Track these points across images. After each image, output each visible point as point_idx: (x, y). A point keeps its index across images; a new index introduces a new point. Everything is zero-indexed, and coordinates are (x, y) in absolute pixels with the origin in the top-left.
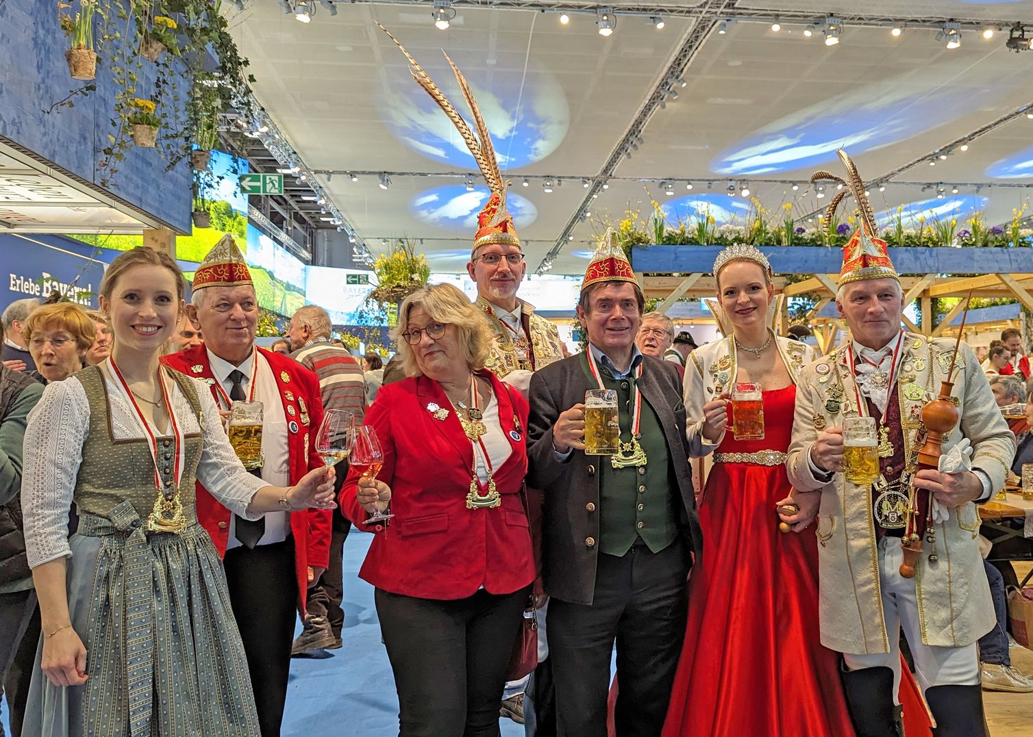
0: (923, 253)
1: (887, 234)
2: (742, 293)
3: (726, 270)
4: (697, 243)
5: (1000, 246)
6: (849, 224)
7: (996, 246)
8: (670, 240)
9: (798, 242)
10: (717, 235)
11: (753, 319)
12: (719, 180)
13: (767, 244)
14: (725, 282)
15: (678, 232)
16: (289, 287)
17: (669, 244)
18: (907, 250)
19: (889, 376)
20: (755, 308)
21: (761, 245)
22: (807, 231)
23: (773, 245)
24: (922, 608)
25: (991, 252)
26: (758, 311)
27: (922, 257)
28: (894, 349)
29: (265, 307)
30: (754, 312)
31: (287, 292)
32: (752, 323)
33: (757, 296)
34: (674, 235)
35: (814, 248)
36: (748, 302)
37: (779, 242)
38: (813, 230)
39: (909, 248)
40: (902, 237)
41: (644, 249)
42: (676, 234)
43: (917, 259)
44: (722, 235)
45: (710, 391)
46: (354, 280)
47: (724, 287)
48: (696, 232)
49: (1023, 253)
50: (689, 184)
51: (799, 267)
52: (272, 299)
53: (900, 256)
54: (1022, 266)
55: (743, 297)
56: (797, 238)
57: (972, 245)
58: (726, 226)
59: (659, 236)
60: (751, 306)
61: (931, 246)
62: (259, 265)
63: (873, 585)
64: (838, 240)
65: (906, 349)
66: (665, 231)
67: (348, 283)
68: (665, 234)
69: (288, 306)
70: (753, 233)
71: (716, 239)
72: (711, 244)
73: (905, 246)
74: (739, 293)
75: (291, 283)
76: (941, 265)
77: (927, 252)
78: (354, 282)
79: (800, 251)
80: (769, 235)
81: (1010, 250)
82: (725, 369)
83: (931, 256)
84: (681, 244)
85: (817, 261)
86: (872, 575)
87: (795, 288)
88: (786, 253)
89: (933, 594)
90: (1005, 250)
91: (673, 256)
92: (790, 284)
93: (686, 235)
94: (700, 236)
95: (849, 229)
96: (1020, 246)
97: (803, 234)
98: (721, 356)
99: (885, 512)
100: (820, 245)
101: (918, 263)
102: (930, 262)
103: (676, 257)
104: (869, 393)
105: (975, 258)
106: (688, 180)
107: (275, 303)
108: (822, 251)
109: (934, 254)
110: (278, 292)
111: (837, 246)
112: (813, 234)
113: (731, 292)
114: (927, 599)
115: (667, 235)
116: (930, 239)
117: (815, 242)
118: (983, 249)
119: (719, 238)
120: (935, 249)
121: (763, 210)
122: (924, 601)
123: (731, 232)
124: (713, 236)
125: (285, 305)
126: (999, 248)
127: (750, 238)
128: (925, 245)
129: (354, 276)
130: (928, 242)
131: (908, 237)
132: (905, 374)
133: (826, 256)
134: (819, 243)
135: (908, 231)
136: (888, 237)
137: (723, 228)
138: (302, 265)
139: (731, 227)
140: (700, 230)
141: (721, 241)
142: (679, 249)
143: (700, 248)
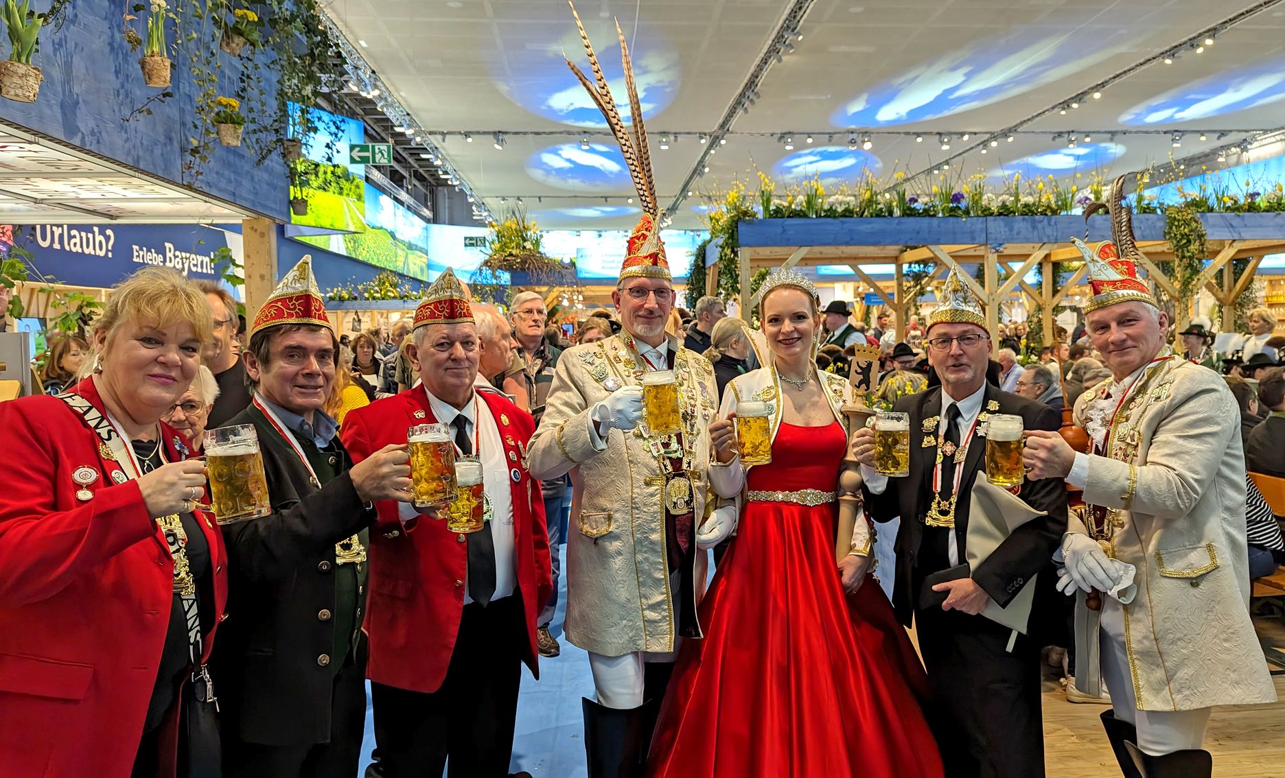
0: (1041, 222)
1: (1003, 202)
2: (787, 322)
3: (772, 296)
4: (805, 216)
6: (964, 192)
8: (778, 212)
9: (909, 212)
10: (826, 207)
11: (798, 350)
12: (840, 133)
13: (878, 216)
14: (769, 309)
15: (786, 204)
16: (411, 247)
17: (776, 217)
18: (1024, 219)
20: (799, 339)
21: (872, 216)
22: (919, 200)
23: (884, 216)
26: (803, 342)
27: (1040, 226)
29: (388, 268)
30: (799, 342)
31: (409, 252)
32: (797, 354)
33: (803, 326)
34: (781, 207)
35: (927, 218)
36: (793, 332)
37: (891, 213)
38: (926, 199)
39: (1026, 217)
40: (1019, 205)
41: (750, 223)
42: (784, 207)
43: (1034, 228)
44: (831, 207)
46: (471, 242)
47: (768, 314)
48: (804, 204)
49: (1147, 219)
50: (810, 137)
51: (911, 239)
52: (394, 259)
53: (1016, 226)
54: (1145, 233)
55: (787, 326)
56: (909, 208)
58: (835, 197)
59: (766, 209)
60: (796, 336)
61: (1049, 214)
62: (380, 226)
64: (952, 209)
66: (772, 203)
67: (466, 245)
68: (772, 207)
69: (411, 265)
70: (864, 204)
71: (825, 211)
72: (820, 216)
73: (1022, 215)
74: (784, 321)
75: (413, 242)
76: (1059, 234)
77: (1046, 220)
78: (472, 245)
79: (912, 222)
80: (879, 206)
82: (769, 400)
83: (1049, 224)
84: (789, 217)
85: (930, 232)
87: (910, 255)
88: (897, 224)
89: (1143, 653)
91: (780, 229)
92: (906, 251)
93: (793, 207)
94: (808, 208)
95: (964, 198)
96: (1145, 212)
97: (916, 204)
98: (764, 386)
100: (934, 216)
101: (1035, 233)
102: (1049, 231)
103: (783, 231)
105: (1096, 226)
106: (808, 134)
107: (398, 263)
108: (934, 220)
109: (1052, 222)
110: (400, 252)
111: (950, 216)
112: (926, 204)
113: (776, 320)
114: (1139, 660)
115: (774, 208)
116: (1049, 207)
117: (927, 213)
118: (1104, 217)
119: (829, 210)
120: (1054, 217)
121: (874, 180)
122: (1136, 662)
123: (840, 204)
124: (822, 208)
125: (408, 265)
127: (860, 210)
128: (1044, 213)
129: (471, 239)
130: (1046, 210)
131: (1026, 205)
133: (939, 226)
134: (932, 213)
135: (1026, 199)
136: (1004, 206)
137: (832, 199)
138: (423, 224)
139: (841, 198)
140: (809, 202)
141: (831, 213)
142: (787, 223)
143: (808, 221)
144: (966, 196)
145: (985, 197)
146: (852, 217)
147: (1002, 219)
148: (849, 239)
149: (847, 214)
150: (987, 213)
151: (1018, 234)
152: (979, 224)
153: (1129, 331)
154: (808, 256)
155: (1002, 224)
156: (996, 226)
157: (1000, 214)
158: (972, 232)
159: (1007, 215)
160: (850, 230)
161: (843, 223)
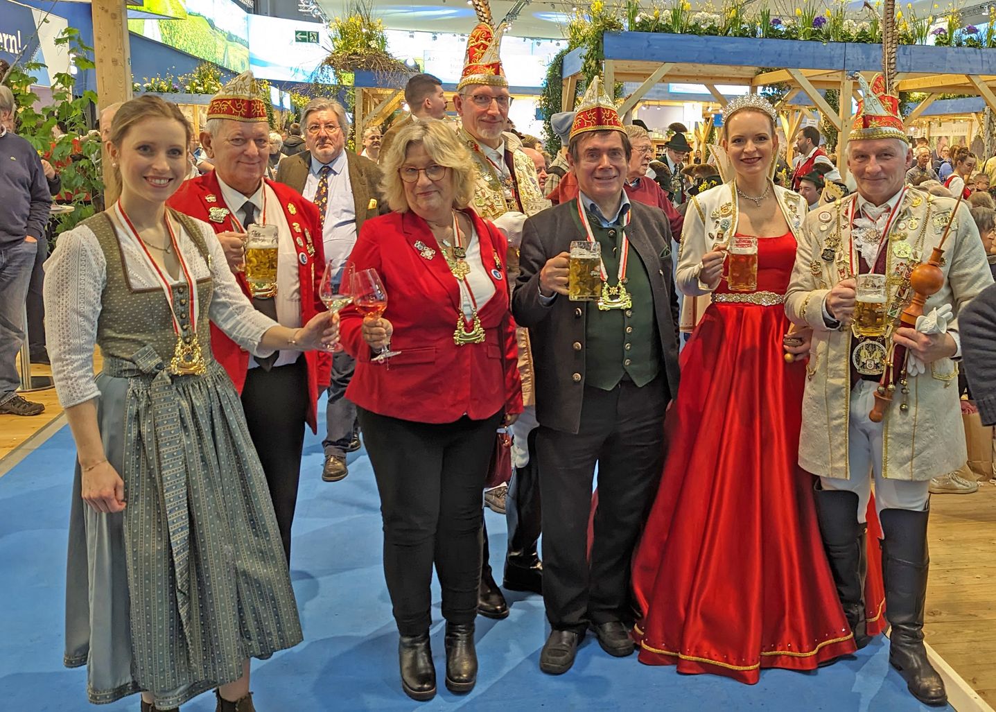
1: (863, 29)
2: (750, 142)
3: (736, 118)
4: (671, 31)
5: (973, 46)
6: (825, 17)
7: (970, 46)
8: (644, 26)
9: (772, 34)
10: (692, 23)
11: (758, 168)
13: (741, 35)
14: (734, 129)
15: (652, 18)
16: (230, 38)
17: (642, 31)
19: (882, 234)
20: (760, 158)
21: (735, 36)
22: (783, 22)
23: (747, 36)
24: (886, 446)
25: (964, 52)
26: (763, 161)
28: (892, 208)
29: (206, 59)
30: (760, 161)
31: (229, 43)
32: (757, 172)
33: (764, 146)
34: (647, 20)
35: (789, 41)
36: (754, 152)
37: (754, 33)
38: (789, 21)
41: (616, 35)
42: (650, 20)
44: (697, 24)
45: (712, 238)
46: (304, 37)
47: (733, 134)
48: (670, 19)
51: (772, 61)
52: (213, 50)
53: (873, 54)
54: (992, 68)
55: (750, 146)
56: (772, 30)
57: (946, 44)
58: (701, 14)
59: (632, 21)
60: (757, 155)
61: (905, 43)
62: (198, 12)
63: (843, 420)
64: (813, 34)
65: (904, 207)
66: (638, 15)
67: (297, 40)
68: (638, 20)
69: (231, 58)
70: (729, 22)
71: (690, 27)
72: (685, 33)
74: (746, 141)
75: (233, 33)
76: (912, 64)
77: (901, 50)
78: (304, 40)
79: (774, 44)
80: (744, 26)
81: (983, 50)
82: (727, 216)
83: (904, 54)
84: (655, 31)
85: (790, 55)
86: (843, 411)
87: (764, 78)
88: (760, 45)
89: (898, 435)
90: (978, 51)
91: (645, 44)
92: (761, 73)
93: (660, 21)
94: (674, 23)
95: (825, 22)
97: (779, 26)
98: (723, 203)
99: (864, 360)
100: (795, 39)
102: (903, 60)
103: (649, 46)
104: (860, 247)
105: (948, 57)
107: (217, 55)
108: (796, 44)
109: (907, 52)
110: (219, 43)
111: (811, 40)
112: (789, 27)
113: (739, 140)
114: (892, 439)
115: (640, 21)
116: (905, 36)
117: (789, 35)
118: (955, 48)
119: (694, 27)
120: (909, 47)
122: (889, 440)
123: (706, 21)
124: (687, 24)
125: (228, 57)
126: (972, 49)
127: (725, 28)
129: (303, 33)
130: (902, 39)
132: (898, 232)
133: (800, 50)
134: (794, 36)
136: (863, 32)
137: (698, 15)
138: (243, 13)
139: (706, 14)
140: (675, 18)
141: (695, 30)
142: (652, 37)
143: (674, 37)
144: (827, 20)
145: (845, 23)
146: (716, 35)
147: (861, 47)
148: (713, 58)
149: (712, 32)
150: (846, 39)
151: (874, 61)
152: (837, 49)
153: (884, 164)
154: (671, 73)
155: (860, 51)
156: (854, 51)
157: (859, 41)
158: (831, 58)
159: (865, 42)
160: (714, 48)
161: (707, 41)
